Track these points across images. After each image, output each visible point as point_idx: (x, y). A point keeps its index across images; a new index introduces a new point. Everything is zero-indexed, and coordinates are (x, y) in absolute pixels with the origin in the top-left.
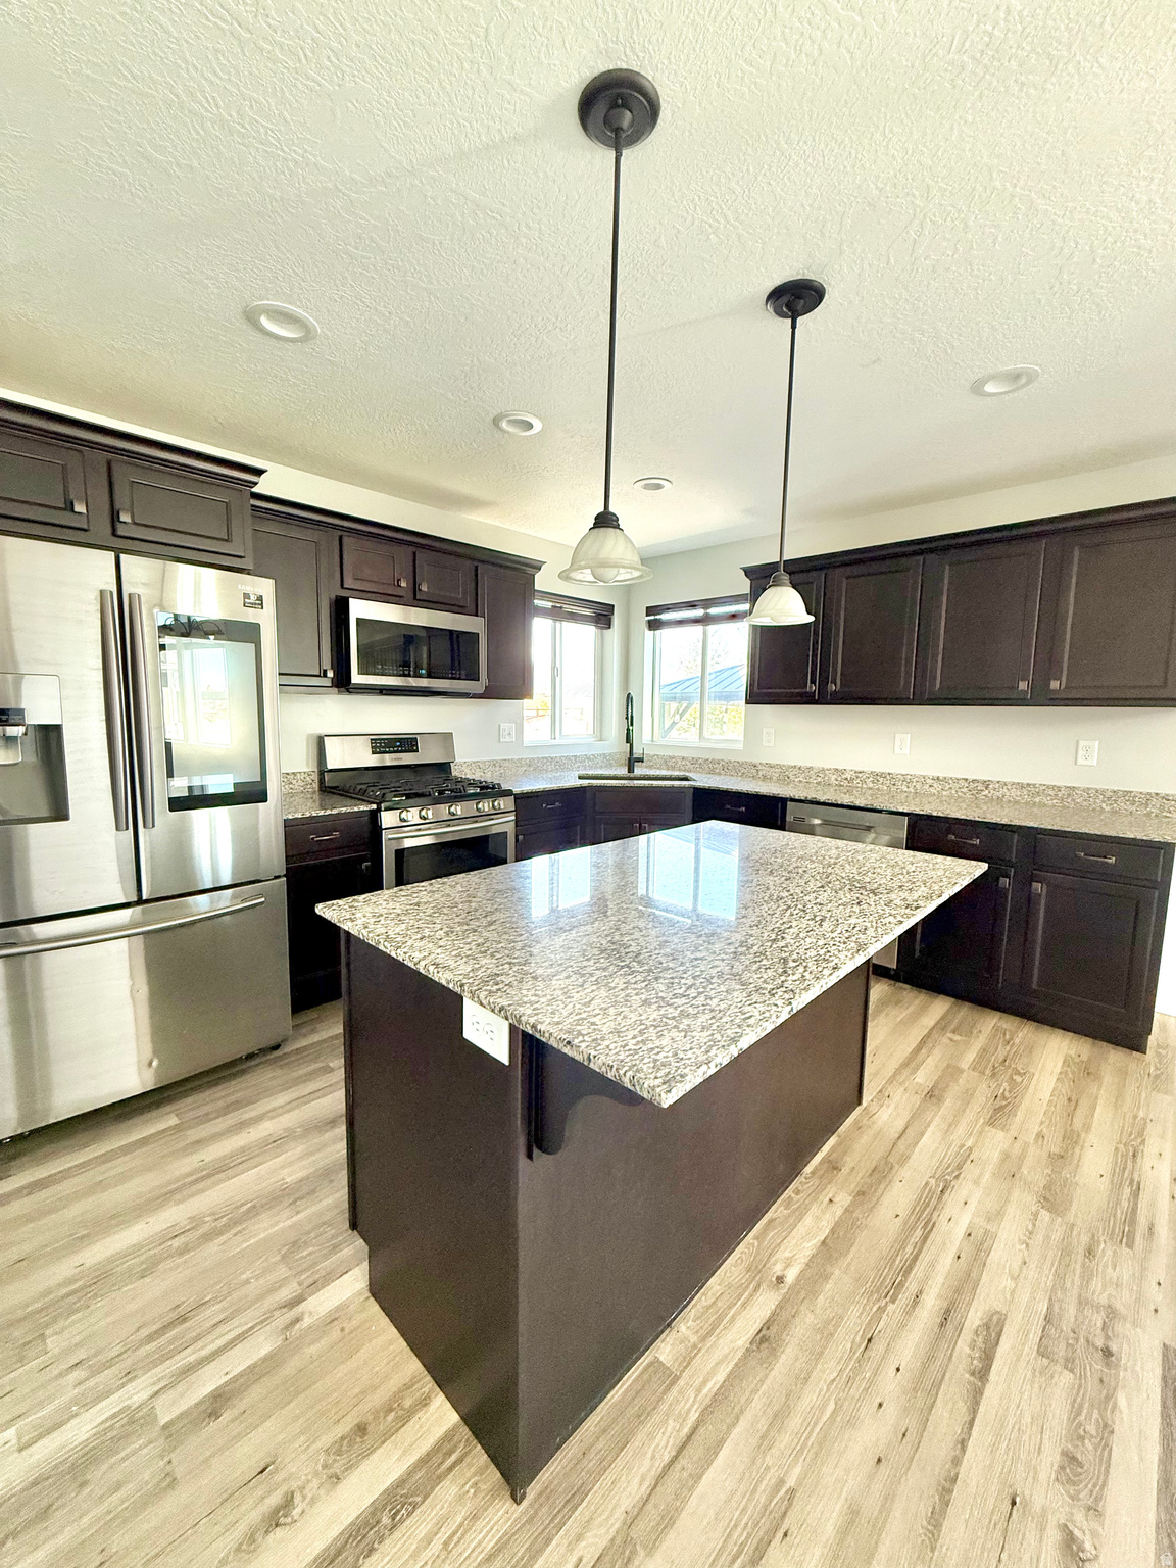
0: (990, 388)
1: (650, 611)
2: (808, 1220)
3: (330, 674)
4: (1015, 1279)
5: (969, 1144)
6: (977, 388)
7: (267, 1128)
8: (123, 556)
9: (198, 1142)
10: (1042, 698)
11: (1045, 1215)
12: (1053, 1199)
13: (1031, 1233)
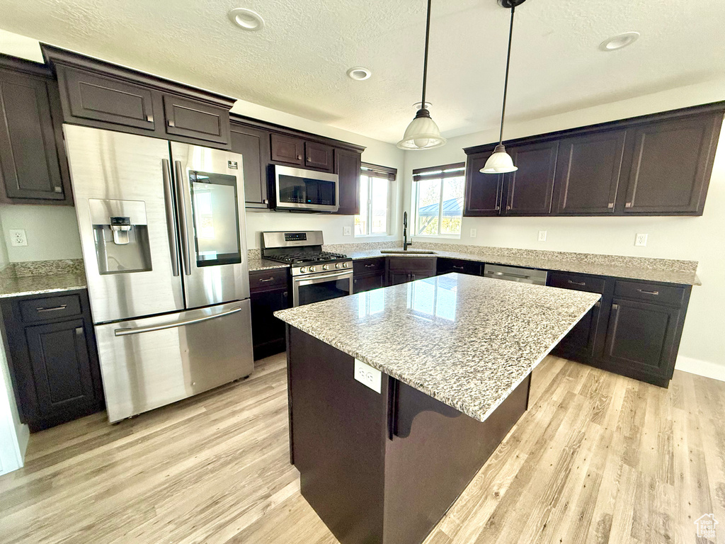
0: (610, 46)
1: (415, 171)
2: (507, 466)
3: (267, 202)
4: (615, 498)
5: (583, 431)
6: (603, 47)
7: (246, 415)
8: (172, 142)
9: (215, 420)
10: (621, 211)
11: (626, 467)
12: (629, 459)
13: (620, 476)
